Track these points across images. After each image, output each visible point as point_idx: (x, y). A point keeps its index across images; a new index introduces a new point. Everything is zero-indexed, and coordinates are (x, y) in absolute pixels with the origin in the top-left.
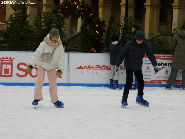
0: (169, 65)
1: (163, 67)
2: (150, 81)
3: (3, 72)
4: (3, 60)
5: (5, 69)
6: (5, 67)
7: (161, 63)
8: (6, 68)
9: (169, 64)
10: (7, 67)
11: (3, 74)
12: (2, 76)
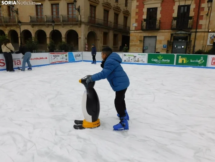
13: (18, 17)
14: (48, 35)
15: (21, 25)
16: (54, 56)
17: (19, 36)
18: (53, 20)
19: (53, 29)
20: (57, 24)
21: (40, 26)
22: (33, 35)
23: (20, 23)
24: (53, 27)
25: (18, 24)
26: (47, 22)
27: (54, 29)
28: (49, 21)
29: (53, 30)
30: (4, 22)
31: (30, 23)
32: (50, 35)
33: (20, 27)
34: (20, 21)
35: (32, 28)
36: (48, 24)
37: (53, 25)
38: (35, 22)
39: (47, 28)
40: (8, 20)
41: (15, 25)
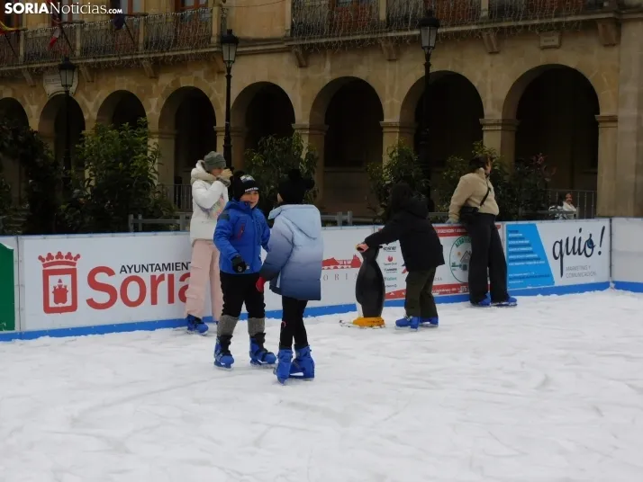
2: (395, 293)
3: (51, 297)
4: (50, 261)
5: (55, 288)
6: (57, 284)
8: (60, 286)
11: (52, 304)
12: (48, 309)
13: (222, 9)
14: (393, 109)
15: (238, 55)
17: (221, 122)
18: (429, 13)
19: (427, 66)
20: (457, 34)
21: (351, 57)
22: (302, 115)
23: (232, 47)
24: (428, 57)
25: (221, 54)
26: (390, 23)
27: (432, 70)
28: (406, 19)
29: (421, 73)
30: (147, 45)
31: (285, 39)
32: (403, 107)
33: (229, 70)
34: (230, 32)
35: (298, 73)
36: (400, 41)
37: (425, 43)
38: (321, 33)
39: (388, 65)
40: (167, 32)
41: (207, 58)
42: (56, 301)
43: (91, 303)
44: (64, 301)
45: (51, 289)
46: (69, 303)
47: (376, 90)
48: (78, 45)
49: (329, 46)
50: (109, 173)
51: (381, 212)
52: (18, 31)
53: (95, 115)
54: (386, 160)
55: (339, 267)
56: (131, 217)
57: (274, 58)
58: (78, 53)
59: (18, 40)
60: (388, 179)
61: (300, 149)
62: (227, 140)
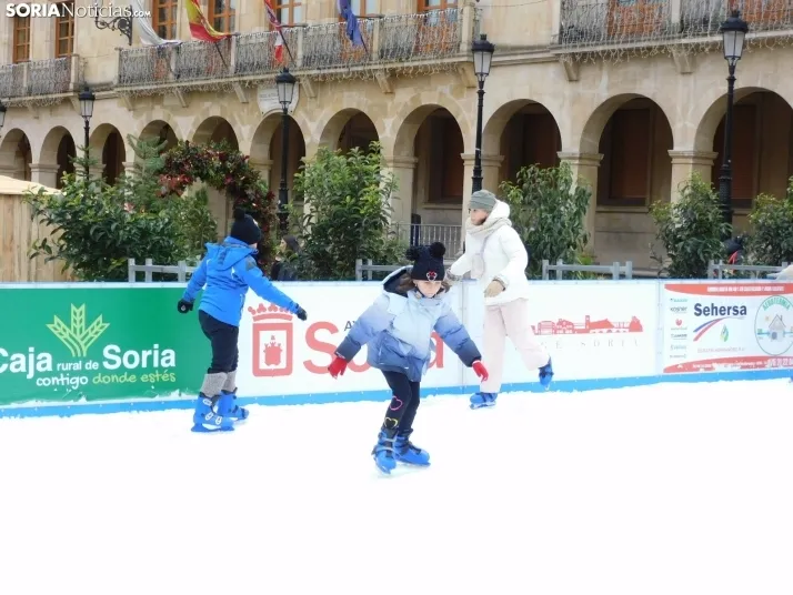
0: (731, 311)
1: (715, 317)
2: (684, 365)
3: (262, 356)
4: (262, 313)
5: (266, 346)
6: (269, 341)
7: (710, 307)
9: (729, 308)
10: (273, 338)
11: (263, 366)
12: (258, 372)
13: (474, 9)
14: (685, 135)
15: (492, 66)
16: (699, 311)
17: (469, 149)
18: (736, 14)
19: (731, 80)
20: (771, 41)
21: (633, 69)
22: (571, 140)
23: (487, 56)
24: (732, 69)
25: (472, 64)
26: (683, 27)
27: (738, 85)
28: (705, 22)
29: (724, 89)
31: (552, 47)
32: (699, 132)
33: (482, 84)
34: (484, 37)
35: (568, 89)
36: (697, 49)
37: (729, 52)
38: (596, 38)
39: (681, 79)
40: (406, 38)
41: (454, 69)
42: (268, 362)
43: (309, 366)
44: (277, 361)
45: (262, 348)
46: (283, 365)
47: (664, 109)
48: (300, 54)
49: (608, 55)
50: (335, 208)
51: (668, 262)
52: (229, 37)
53: (317, 138)
54: (676, 198)
55: (614, 330)
56: (359, 262)
57: (537, 70)
58: (299, 63)
59: (229, 48)
60: (678, 222)
61: (568, 183)
62: (477, 171)
